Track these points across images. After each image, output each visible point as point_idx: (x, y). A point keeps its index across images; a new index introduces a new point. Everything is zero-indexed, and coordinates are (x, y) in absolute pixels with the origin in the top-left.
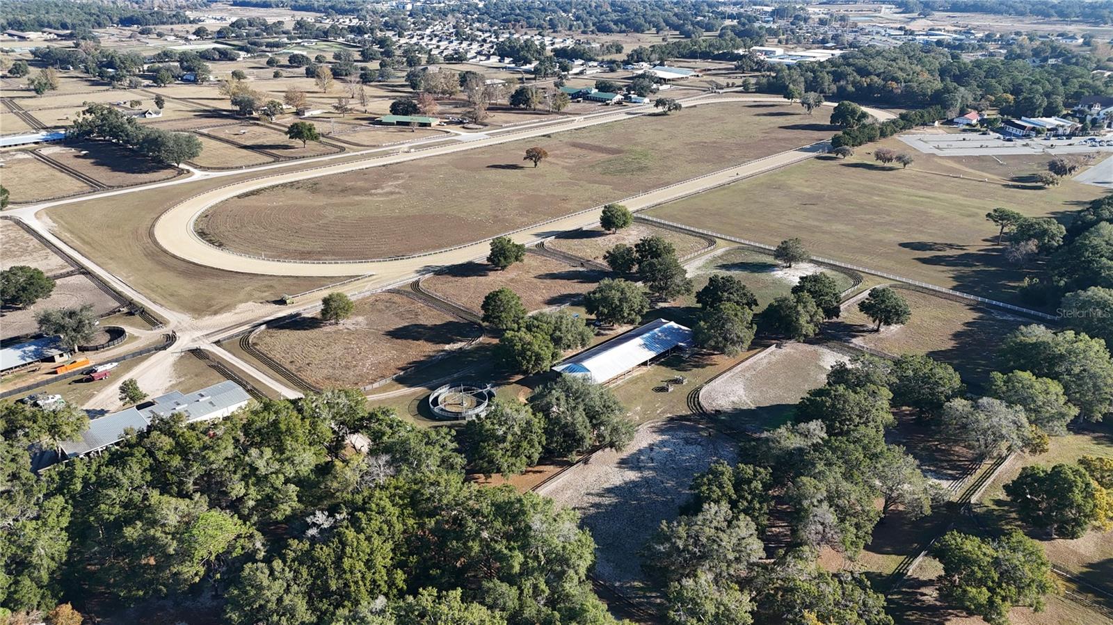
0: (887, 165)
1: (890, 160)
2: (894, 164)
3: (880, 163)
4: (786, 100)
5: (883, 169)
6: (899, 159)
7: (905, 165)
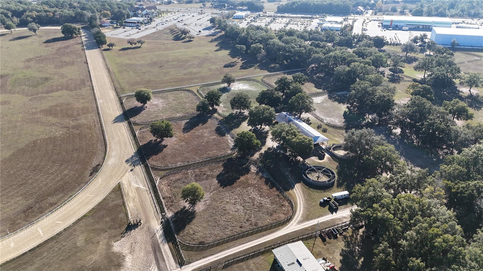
0: (134, 46)
1: (135, 44)
2: (138, 45)
3: (130, 46)
4: (8, 30)
5: (134, 48)
6: (139, 42)
7: (142, 44)
